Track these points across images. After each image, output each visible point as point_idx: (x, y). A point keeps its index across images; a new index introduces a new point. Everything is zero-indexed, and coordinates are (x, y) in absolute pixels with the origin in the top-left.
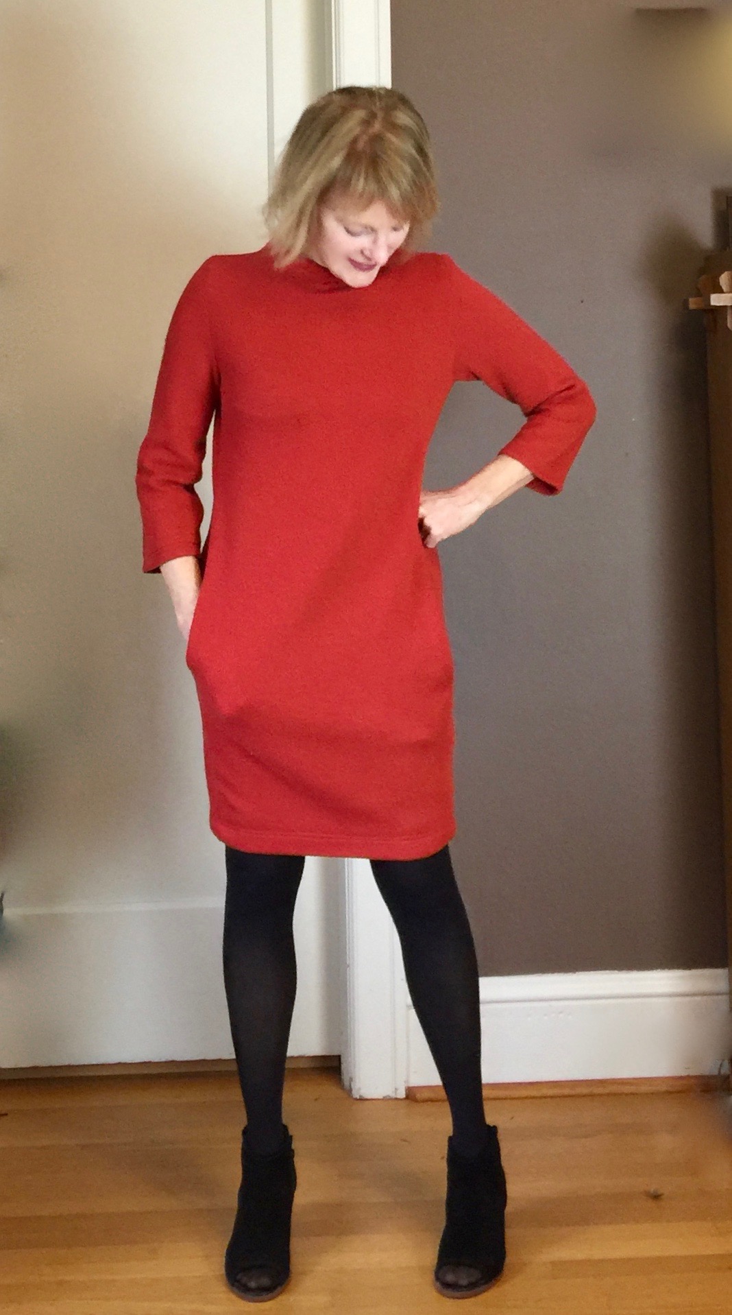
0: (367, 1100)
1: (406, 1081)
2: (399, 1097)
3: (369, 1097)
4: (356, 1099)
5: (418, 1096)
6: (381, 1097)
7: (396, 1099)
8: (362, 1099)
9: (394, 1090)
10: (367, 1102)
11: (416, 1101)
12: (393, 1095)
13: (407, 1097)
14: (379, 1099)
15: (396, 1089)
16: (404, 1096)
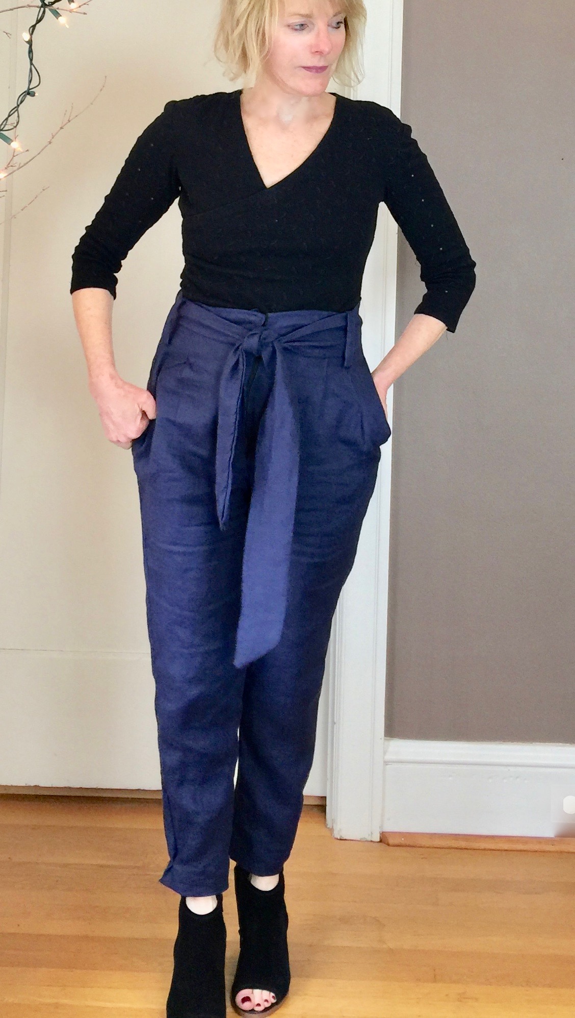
0: (346, 840)
1: (381, 827)
2: (372, 840)
3: (347, 838)
4: (338, 839)
5: (391, 841)
6: (359, 840)
7: (372, 841)
8: (341, 839)
9: (370, 833)
10: (346, 841)
11: (388, 845)
12: (369, 839)
13: (381, 841)
14: (358, 841)
15: (372, 833)
16: (379, 840)
